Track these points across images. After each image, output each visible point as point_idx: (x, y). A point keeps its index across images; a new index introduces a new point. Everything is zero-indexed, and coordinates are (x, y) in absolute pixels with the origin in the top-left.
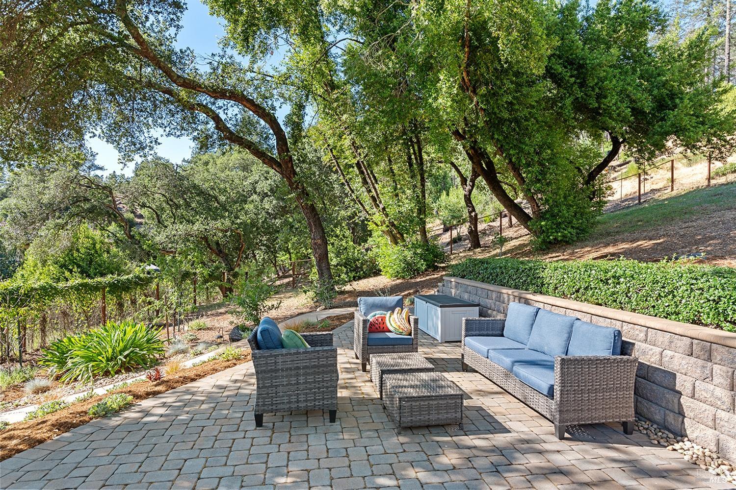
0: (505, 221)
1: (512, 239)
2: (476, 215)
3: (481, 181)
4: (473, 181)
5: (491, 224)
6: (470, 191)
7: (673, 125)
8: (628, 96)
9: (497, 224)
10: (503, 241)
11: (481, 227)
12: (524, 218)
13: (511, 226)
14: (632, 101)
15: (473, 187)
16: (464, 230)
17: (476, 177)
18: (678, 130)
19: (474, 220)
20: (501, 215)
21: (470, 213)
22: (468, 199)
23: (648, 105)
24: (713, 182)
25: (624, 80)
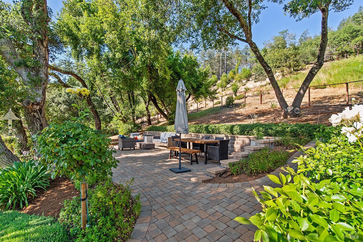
0: (159, 115)
1: (162, 122)
2: (150, 114)
3: (151, 102)
4: (149, 102)
5: (154, 117)
6: (148, 106)
7: (201, 92)
8: (191, 83)
9: (156, 117)
10: (159, 122)
11: (151, 118)
12: (165, 116)
13: (161, 118)
14: (192, 85)
15: (149, 104)
16: (145, 119)
17: (150, 101)
18: (203, 94)
19: (149, 116)
20: (158, 114)
21: (148, 113)
22: (147, 108)
23: (195, 86)
24: (214, 106)
25: (190, 79)
